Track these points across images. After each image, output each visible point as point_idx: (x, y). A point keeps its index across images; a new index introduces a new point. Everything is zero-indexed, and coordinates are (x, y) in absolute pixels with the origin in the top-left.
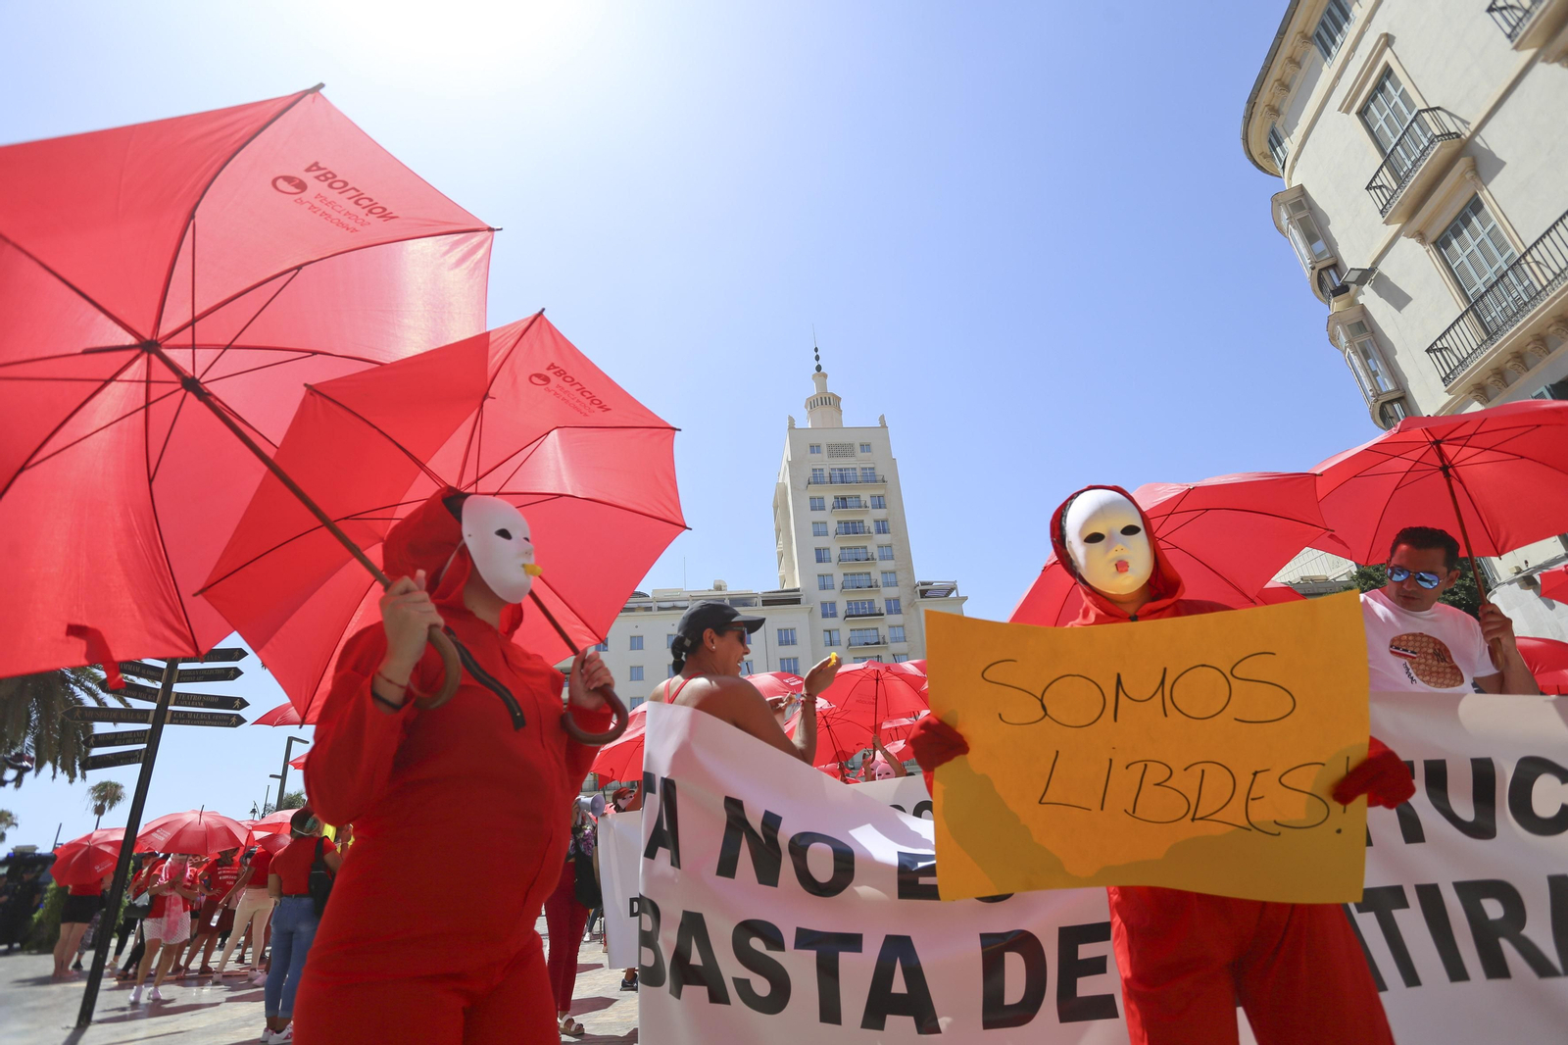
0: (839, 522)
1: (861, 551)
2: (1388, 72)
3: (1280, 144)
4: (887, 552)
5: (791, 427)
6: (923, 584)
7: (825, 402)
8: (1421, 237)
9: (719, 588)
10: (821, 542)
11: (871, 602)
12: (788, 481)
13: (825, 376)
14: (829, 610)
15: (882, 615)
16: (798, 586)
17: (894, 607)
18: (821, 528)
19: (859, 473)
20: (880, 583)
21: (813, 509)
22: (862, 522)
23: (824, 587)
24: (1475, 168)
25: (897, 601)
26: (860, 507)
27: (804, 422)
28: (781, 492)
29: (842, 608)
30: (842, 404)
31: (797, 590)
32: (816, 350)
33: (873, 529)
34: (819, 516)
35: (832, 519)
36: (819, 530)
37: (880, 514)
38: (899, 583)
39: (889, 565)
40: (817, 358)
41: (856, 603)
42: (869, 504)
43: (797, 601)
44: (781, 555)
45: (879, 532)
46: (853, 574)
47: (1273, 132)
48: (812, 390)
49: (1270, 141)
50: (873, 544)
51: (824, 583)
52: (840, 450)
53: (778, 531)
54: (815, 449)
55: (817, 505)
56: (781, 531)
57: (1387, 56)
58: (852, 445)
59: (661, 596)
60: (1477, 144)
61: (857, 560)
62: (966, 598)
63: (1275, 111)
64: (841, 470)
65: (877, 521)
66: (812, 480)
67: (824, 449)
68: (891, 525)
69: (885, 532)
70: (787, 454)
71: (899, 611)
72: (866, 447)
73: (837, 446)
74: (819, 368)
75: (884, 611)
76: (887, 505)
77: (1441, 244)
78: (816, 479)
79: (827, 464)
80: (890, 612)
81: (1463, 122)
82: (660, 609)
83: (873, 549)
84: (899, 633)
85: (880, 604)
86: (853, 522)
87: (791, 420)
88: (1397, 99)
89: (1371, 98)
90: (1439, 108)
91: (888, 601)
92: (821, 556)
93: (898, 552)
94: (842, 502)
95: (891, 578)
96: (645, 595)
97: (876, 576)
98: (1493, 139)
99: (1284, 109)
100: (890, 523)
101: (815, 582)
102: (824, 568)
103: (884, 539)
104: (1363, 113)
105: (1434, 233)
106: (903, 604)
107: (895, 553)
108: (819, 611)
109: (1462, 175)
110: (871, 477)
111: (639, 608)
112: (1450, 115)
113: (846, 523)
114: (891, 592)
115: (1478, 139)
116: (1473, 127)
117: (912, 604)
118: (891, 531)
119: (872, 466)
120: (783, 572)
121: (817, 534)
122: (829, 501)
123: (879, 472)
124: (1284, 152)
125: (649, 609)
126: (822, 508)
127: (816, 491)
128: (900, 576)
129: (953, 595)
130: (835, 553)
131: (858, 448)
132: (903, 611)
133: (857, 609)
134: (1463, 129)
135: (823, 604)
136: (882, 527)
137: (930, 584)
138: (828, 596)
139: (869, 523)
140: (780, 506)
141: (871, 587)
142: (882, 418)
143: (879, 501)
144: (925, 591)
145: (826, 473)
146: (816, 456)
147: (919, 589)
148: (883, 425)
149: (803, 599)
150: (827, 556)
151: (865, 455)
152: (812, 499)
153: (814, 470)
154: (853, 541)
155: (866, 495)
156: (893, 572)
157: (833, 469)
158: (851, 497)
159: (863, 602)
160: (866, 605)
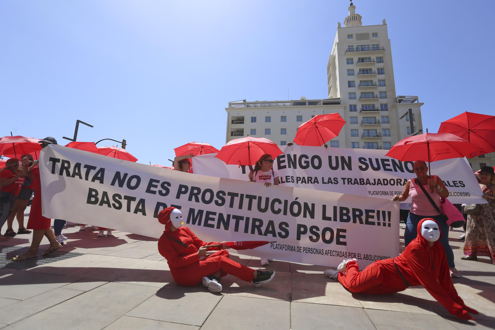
0: (360, 69)
1: (370, 82)
4: (382, 83)
5: (339, 27)
6: (400, 97)
7: (355, 18)
9: (303, 100)
10: (351, 78)
11: (373, 105)
13: (355, 7)
14: (353, 108)
15: (379, 110)
16: (339, 96)
17: (384, 107)
19: (371, 46)
20: (378, 97)
21: (348, 63)
22: (371, 69)
23: (351, 98)
25: (386, 105)
26: (371, 62)
27: (345, 25)
29: (359, 107)
31: (338, 99)
33: (376, 72)
34: (350, 67)
35: (357, 68)
36: (350, 72)
37: (380, 65)
38: (388, 97)
39: (383, 89)
41: (366, 106)
42: (375, 61)
43: (339, 103)
45: (379, 74)
46: (365, 93)
48: (349, 14)
50: (377, 79)
51: (352, 96)
52: (361, 36)
54: (350, 36)
55: (350, 61)
58: (368, 34)
61: (367, 86)
62: (423, 104)
64: (362, 46)
65: (378, 69)
66: (348, 50)
67: (354, 36)
69: (382, 74)
70: (336, 40)
71: (387, 110)
72: (375, 35)
73: (362, 35)
74: (352, 4)
75: (380, 109)
76: (384, 62)
78: (350, 49)
79: (355, 43)
80: (382, 110)
82: (278, 106)
83: (375, 82)
84: (386, 120)
85: (377, 106)
86: (367, 69)
87: (339, 24)
91: (382, 105)
92: (351, 84)
94: (362, 60)
95: (383, 95)
97: (377, 93)
100: (385, 70)
101: (347, 96)
102: (352, 90)
103: (382, 77)
106: (389, 106)
107: (387, 83)
108: (348, 108)
110: (376, 48)
113: (363, 69)
114: (384, 101)
117: (394, 106)
118: (385, 73)
119: (377, 43)
121: (349, 75)
122: (356, 60)
123: (381, 46)
126: (352, 63)
127: (350, 55)
128: (389, 94)
129: (416, 102)
130: (357, 83)
131: (371, 35)
132: (389, 109)
133: (367, 108)
135: (351, 106)
136: (381, 71)
137: (404, 97)
138: (353, 102)
139: (374, 69)
141: (374, 98)
142: (384, 21)
143: (380, 60)
144: (401, 100)
145: (355, 47)
146: (350, 40)
147: (398, 99)
148: (385, 24)
149: (342, 103)
150: (353, 84)
151: (375, 38)
152: (347, 59)
153: (349, 46)
154: (366, 78)
155: (373, 57)
156: (385, 92)
157: (359, 46)
158: (366, 58)
159: (369, 105)
160: (371, 106)
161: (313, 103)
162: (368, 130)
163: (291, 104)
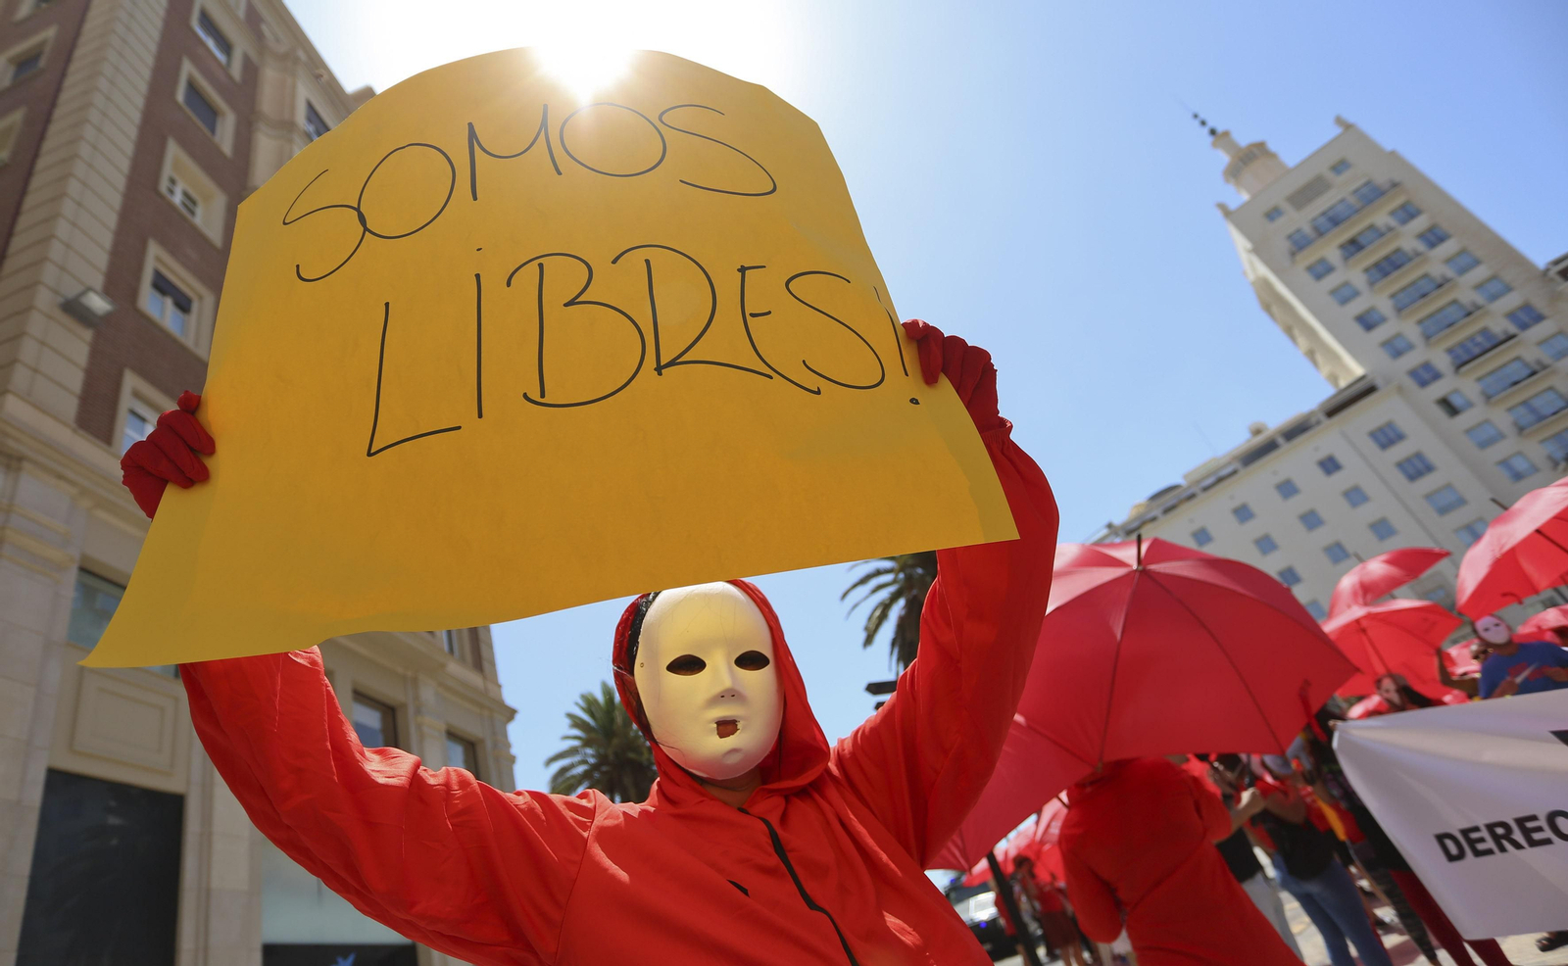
0: (1367, 270)
1: (1422, 283)
4: (1464, 261)
5: (1227, 213)
6: (1557, 264)
7: (1248, 159)
9: (1257, 432)
10: (1358, 306)
11: (1485, 332)
12: (1263, 271)
14: (1426, 376)
15: (1515, 336)
16: (1358, 371)
17: (1525, 317)
18: (1346, 292)
19: (1352, 200)
20: (1481, 302)
21: (1319, 277)
22: (1399, 250)
23: (1397, 353)
25: (1526, 307)
26: (1383, 235)
27: (1238, 197)
28: (1264, 291)
29: (1443, 363)
30: (1272, 146)
31: (1363, 378)
32: (1196, 116)
33: (1422, 248)
34: (1332, 281)
35: (1355, 275)
36: (1344, 295)
37: (1420, 224)
38: (1514, 285)
39: (1479, 274)
40: (1203, 123)
41: (1462, 345)
42: (1394, 224)
43: (1371, 390)
44: (1311, 355)
45: (1433, 246)
46: (1430, 316)
48: (1223, 158)
50: (1436, 263)
51: (1396, 348)
52: (1302, 197)
53: (1289, 331)
54: (1273, 214)
55: (1320, 271)
56: (1292, 326)
58: (1320, 178)
59: (1198, 482)
61: (1425, 296)
64: (1325, 213)
65: (1421, 236)
66: (1294, 250)
67: (1286, 207)
68: (1446, 226)
69: (1443, 241)
70: (1241, 243)
71: (1539, 318)
72: (1340, 166)
73: (1301, 191)
74: (1213, 132)
75: (1512, 329)
76: (1423, 208)
78: (1299, 245)
79: (1301, 220)
80: (1524, 328)
82: (1206, 489)
83: (1438, 270)
84: (1560, 345)
85: (1499, 326)
86: (1387, 258)
87: (1222, 207)
91: (1511, 316)
92: (1368, 322)
93: (1484, 250)
94: (1353, 246)
95: (1494, 287)
96: (1176, 489)
97: (1468, 297)
100: (1444, 225)
101: (1383, 357)
102: (1382, 333)
103: (1448, 248)
106: (1540, 305)
107: (1480, 254)
108: (1410, 383)
110: (1372, 194)
111: (1181, 505)
113: (1377, 265)
114: (1512, 301)
117: (1556, 298)
118: (1452, 233)
119: (1365, 180)
120: (1326, 370)
121: (1344, 301)
122: (1335, 256)
123: (1381, 178)
125: (1192, 497)
126: (1331, 269)
127: (1310, 256)
128: (1511, 275)
130: (1386, 307)
131: (1330, 176)
132: (1545, 311)
133: (1468, 350)
135: (1413, 374)
136: (1434, 237)
138: (1412, 360)
139: (1410, 244)
140: (1270, 302)
141: (1471, 314)
142: (1339, 121)
143: (1408, 213)
144: (1566, 271)
145: (1307, 229)
146: (1280, 221)
147: (1553, 273)
148: (1347, 127)
149: (1379, 382)
150: (1376, 317)
151: (1346, 175)
152: (1310, 269)
153: (1290, 237)
154: (1403, 279)
155: (1381, 218)
156: (1494, 278)
157: (1314, 220)
158: (1361, 233)
159: (1471, 338)
160: (1479, 339)
161: (1296, 431)
162: (1525, 403)
163: (1236, 465)
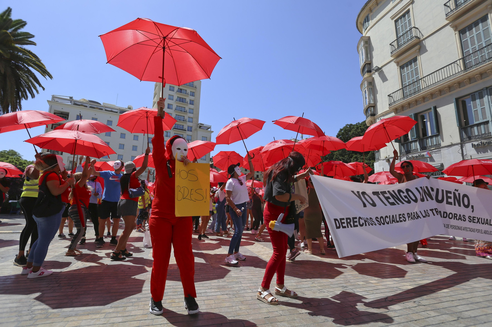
0: (178, 97)
1: (183, 108)
2: (408, 12)
3: (368, 21)
4: (192, 111)
6: (201, 124)
8: (398, 64)
9: (129, 108)
11: (183, 126)
15: (186, 131)
17: (190, 129)
18: (171, 97)
20: (187, 120)
21: (170, 90)
22: (186, 99)
24: (420, 49)
25: (191, 127)
26: (186, 94)
33: (189, 102)
37: (192, 98)
38: (193, 122)
39: (191, 115)
41: (178, 125)
42: (189, 94)
45: (190, 104)
46: (179, 115)
47: (367, 17)
49: (365, 19)
50: (188, 107)
55: (172, 89)
57: (410, 7)
59: (106, 106)
60: (423, 43)
61: (181, 111)
62: (213, 132)
63: (371, 10)
65: (190, 100)
68: (195, 103)
69: (192, 104)
71: (191, 131)
75: (186, 129)
76: (195, 96)
77: (402, 67)
80: (188, 130)
81: (422, 35)
82: (106, 110)
83: (187, 109)
84: (190, 138)
85: (186, 127)
86: (183, 98)
88: (407, 21)
89: (400, 18)
90: (417, 28)
91: (188, 127)
92: (169, 107)
93: (195, 112)
94: (180, 91)
95: (191, 120)
96: (100, 104)
97: (186, 118)
98: (428, 43)
99: (374, 11)
100: (195, 102)
103: (191, 107)
104: (396, 21)
105: (401, 64)
106: (193, 129)
107: (194, 112)
109: (416, 50)
110: (192, 85)
111: (97, 108)
112: (420, 32)
113: (180, 98)
114: (190, 124)
115: (424, 42)
116: (424, 37)
117: (196, 130)
118: (194, 104)
122: (176, 89)
123: (195, 84)
124: (368, 24)
125: (102, 109)
126: (173, 91)
128: (194, 120)
129: (209, 130)
130: (174, 107)
132: (193, 130)
133: (178, 127)
134: (421, 37)
136: (192, 102)
137: (203, 125)
139: (188, 100)
141: (184, 121)
143: (193, 94)
144: (201, 126)
147: (199, 125)
150: (171, 107)
152: (170, 87)
154: (181, 105)
155: (189, 90)
156: (192, 118)
158: (184, 90)
159: (180, 125)
160: (181, 126)
163: (119, 111)
